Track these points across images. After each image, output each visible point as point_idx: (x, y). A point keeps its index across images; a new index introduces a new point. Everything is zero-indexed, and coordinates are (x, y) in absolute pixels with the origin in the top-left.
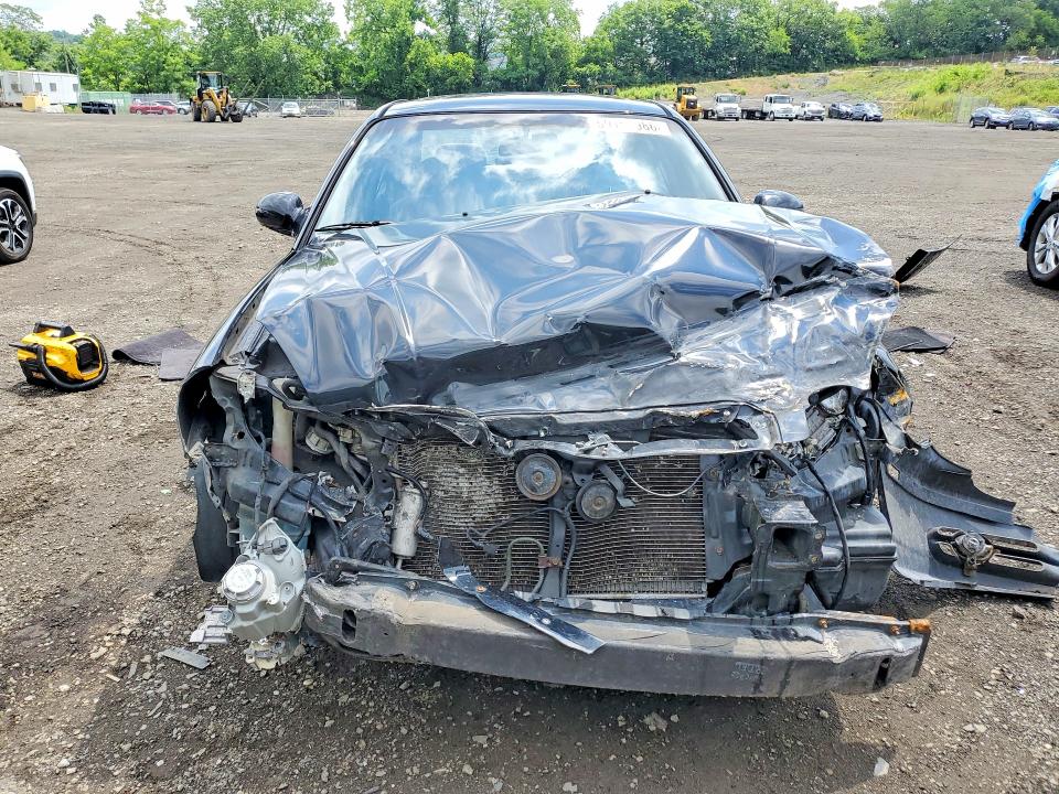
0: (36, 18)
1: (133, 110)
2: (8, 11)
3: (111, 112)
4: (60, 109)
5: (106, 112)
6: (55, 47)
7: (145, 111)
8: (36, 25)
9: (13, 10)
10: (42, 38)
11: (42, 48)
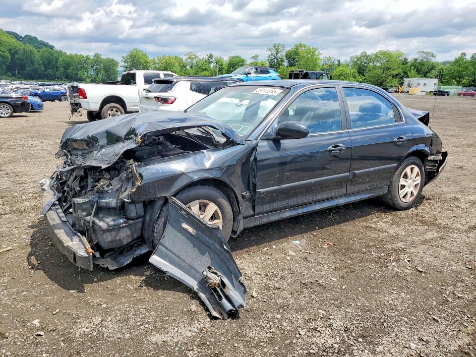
0: (433, 56)
1: (459, 94)
2: (423, 54)
3: (446, 95)
4: (424, 93)
5: (444, 95)
6: (438, 68)
7: (465, 95)
8: (433, 59)
9: (425, 53)
10: (434, 64)
11: (432, 69)
